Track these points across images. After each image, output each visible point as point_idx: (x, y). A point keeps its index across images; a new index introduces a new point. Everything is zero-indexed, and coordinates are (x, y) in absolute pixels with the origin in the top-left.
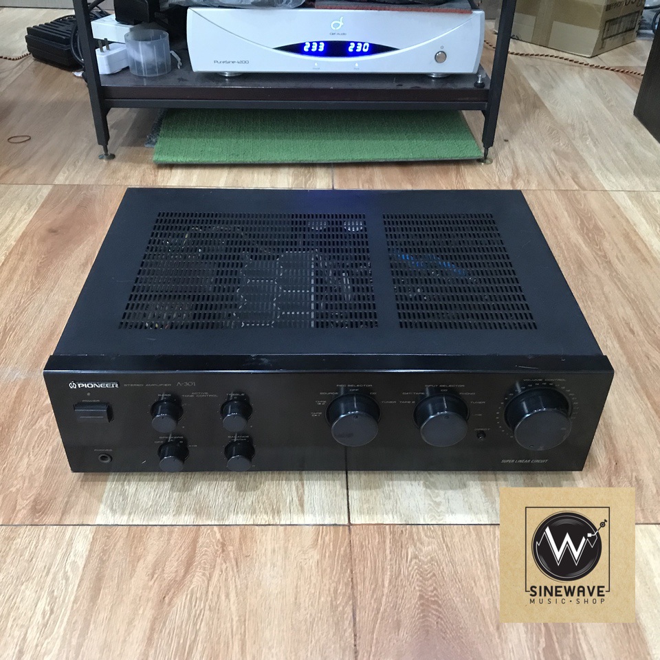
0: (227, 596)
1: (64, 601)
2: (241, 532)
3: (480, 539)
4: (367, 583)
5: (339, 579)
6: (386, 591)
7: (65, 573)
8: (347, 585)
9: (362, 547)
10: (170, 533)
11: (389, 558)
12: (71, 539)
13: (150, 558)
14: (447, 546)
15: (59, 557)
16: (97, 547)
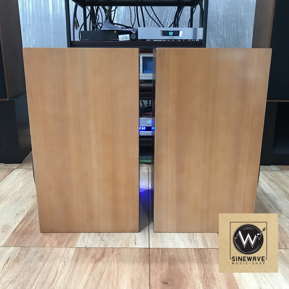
0: (114, 262)
1: (68, 262)
2: (118, 249)
3: (187, 251)
4: (154, 260)
5: (146, 259)
6: (159, 262)
7: (68, 257)
8: (148, 260)
9: (152, 253)
10: (97, 249)
11: (160, 255)
12: (69, 250)
13: (92, 254)
14: (177, 253)
15: (66, 254)
16: (77, 252)
